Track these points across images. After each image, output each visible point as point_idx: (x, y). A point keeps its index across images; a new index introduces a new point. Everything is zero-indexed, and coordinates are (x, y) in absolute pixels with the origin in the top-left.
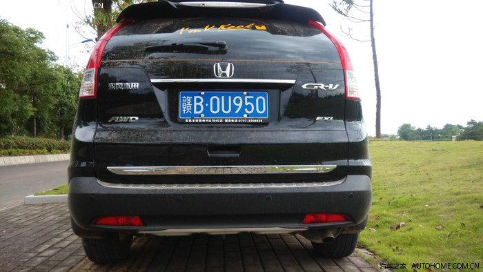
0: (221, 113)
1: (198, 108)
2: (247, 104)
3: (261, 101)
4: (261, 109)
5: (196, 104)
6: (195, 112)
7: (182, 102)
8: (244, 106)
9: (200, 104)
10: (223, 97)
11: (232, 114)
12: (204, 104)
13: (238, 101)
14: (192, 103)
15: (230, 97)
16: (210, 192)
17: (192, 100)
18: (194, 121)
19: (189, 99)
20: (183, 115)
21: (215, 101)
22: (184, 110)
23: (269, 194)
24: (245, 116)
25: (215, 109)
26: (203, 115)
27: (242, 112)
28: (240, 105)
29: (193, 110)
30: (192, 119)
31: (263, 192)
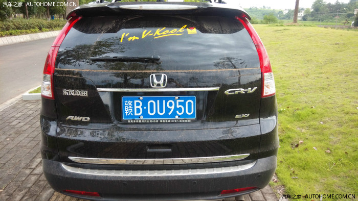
0: (157, 115)
1: (138, 111)
2: (178, 106)
3: (190, 104)
4: (190, 111)
5: (136, 107)
6: (136, 114)
7: (124, 106)
8: (176, 109)
9: (140, 107)
10: (158, 101)
11: (166, 115)
12: (142, 107)
13: (171, 104)
14: (133, 106)
15: (164, 101)
16: (148, 179)
17: (133, 104)
18: (135, 121)
19: (130, 102)
20: (126, 117)
21: (152, 104)
22: (127, 113)
23: (195, 180)
24: (177, 117)
25: (152, 111)
26: (142, 117)
27: (174, 114)
28: (173, 108)
29: (133, 113)
30: (133, 120)
31: (190, 178)
